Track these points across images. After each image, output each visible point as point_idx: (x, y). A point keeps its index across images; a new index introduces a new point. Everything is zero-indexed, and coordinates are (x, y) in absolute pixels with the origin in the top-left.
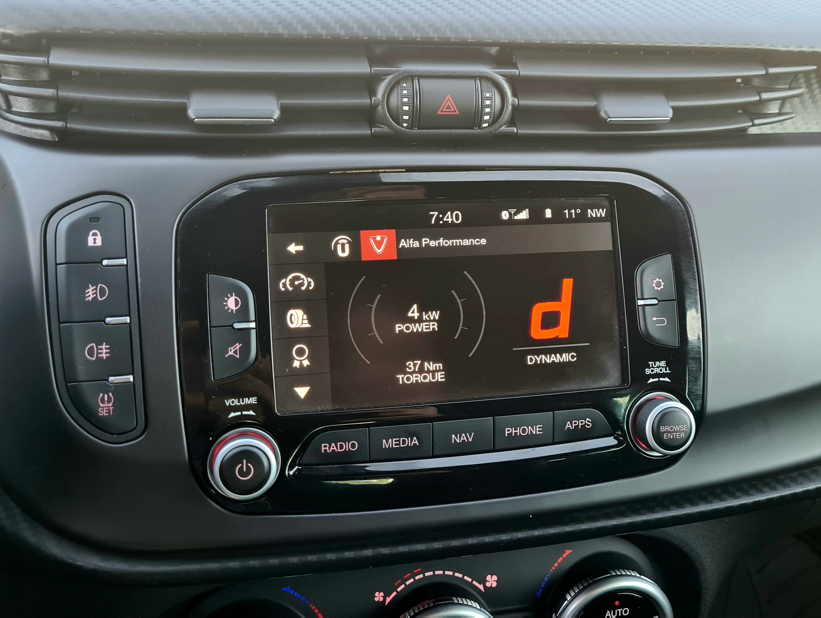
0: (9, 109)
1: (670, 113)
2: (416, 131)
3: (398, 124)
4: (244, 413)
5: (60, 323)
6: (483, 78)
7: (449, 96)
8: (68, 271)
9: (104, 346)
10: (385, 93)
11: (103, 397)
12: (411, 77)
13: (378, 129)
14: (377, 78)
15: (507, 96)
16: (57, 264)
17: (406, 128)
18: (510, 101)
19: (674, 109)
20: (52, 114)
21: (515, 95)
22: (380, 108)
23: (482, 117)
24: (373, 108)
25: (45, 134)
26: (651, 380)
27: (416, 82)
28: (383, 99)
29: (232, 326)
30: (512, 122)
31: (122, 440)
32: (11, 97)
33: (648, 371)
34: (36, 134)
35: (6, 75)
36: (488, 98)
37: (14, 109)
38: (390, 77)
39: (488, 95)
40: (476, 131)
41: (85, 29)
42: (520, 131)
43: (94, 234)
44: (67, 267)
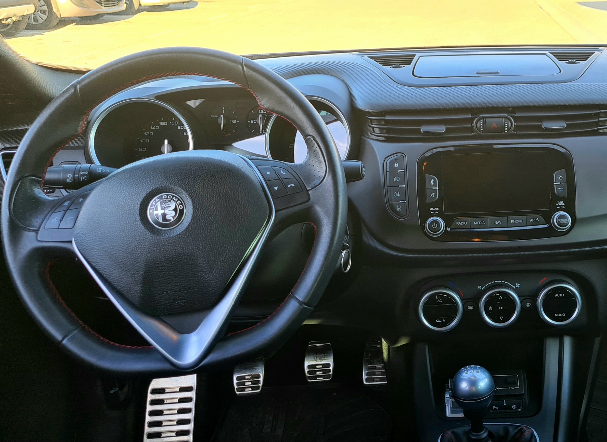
0: (374, 132)
1: (566, 126)
2: (485, 134)
3: (480, 132)
4: (435, 212)
5: (387, 187)
6: (505, 117)
7: (494, 123)
8: (390, 174)
9: (398, 193)
10: (475, 123)
11: (398, 206)
12: (483, 118)
13: (474, 134)
14: (473, 119)
15: (512, 123)
16: (387, 172)
17: (482, 133)
18: (513, 124)
19: (567, 124)
20: (385, 133)
21: (515, 122)
22: (474, 127)
23: (505, 129)
24: (473, 127)
25: (383, 138)
26: (558, 207)
27: (484, 119)
28: (475, 125)
29: (432, 188)
30: (515, 130)
31: (403, 218)
32: (375, 129)
33: (557, 204)
34: (381, 139)
35: (374, 123)
36: (506, 123)
37: (375, 132)
38: (477, 118)
39: (506, 122)
40: (503, 133)
41: (394, 109)
42: (517, 133)
43: (396, 164)
44: (389, 172)
